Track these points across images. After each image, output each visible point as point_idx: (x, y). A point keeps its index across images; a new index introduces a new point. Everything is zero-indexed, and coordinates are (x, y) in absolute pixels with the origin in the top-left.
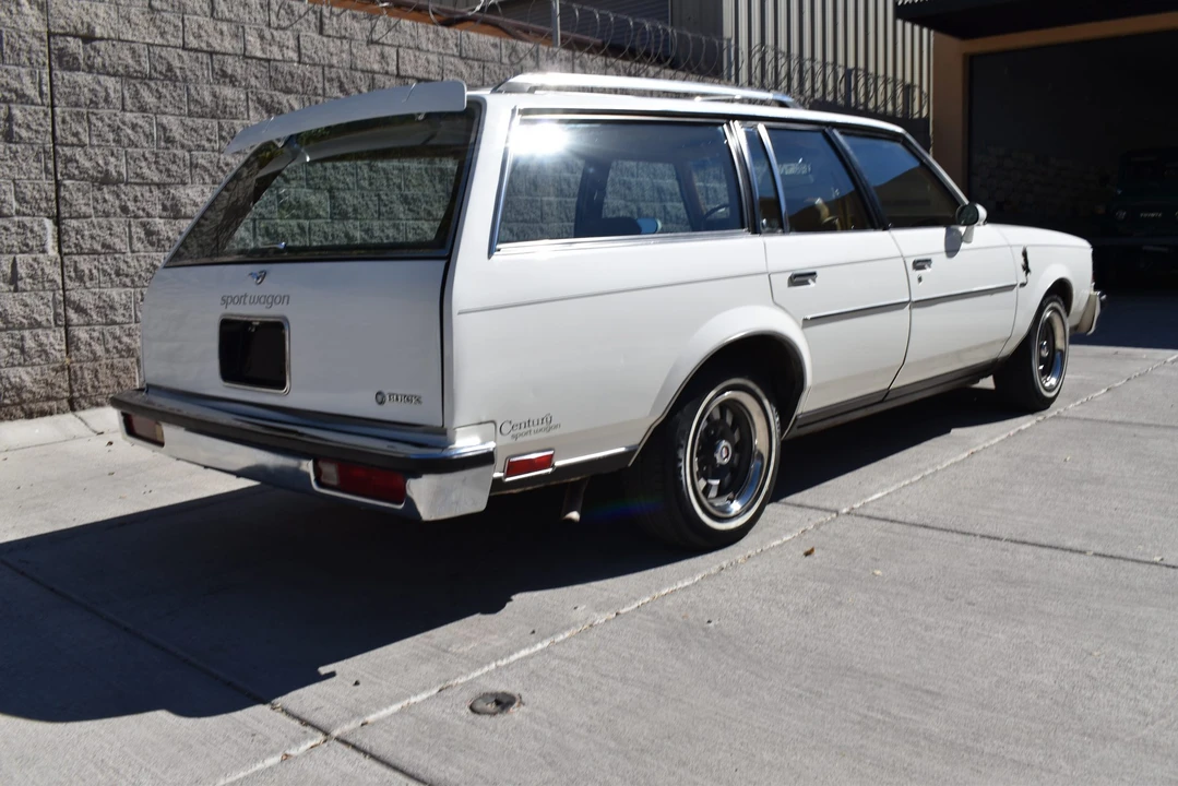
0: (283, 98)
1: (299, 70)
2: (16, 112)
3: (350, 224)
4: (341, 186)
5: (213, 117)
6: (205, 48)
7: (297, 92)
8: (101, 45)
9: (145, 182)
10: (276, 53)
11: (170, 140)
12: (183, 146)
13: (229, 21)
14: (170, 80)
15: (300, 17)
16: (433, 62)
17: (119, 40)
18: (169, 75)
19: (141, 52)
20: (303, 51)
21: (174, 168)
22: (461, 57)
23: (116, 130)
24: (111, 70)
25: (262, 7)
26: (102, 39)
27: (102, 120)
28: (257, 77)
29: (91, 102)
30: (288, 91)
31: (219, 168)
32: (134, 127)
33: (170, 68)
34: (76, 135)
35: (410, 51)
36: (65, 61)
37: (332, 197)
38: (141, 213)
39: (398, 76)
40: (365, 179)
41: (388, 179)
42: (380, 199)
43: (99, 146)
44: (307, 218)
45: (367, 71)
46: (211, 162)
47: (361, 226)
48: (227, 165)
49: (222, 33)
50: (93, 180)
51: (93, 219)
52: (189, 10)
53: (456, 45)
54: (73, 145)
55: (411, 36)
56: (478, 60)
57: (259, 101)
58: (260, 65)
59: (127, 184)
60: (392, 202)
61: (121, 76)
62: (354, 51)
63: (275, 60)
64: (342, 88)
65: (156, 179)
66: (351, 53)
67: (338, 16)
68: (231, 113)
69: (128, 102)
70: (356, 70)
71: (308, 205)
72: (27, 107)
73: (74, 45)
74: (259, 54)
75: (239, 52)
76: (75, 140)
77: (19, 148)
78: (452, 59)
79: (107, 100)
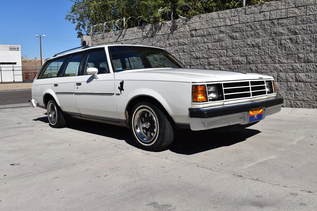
0: (234, 34)
1: (238, 26)
2: (185, 47)
3: (251, 65)
4: (249, 55)
5: (218, 42)
6: (217, 26)
7: (238, 32)
8: (198, 31)
9: (205, 58)
10: (233, 23)
11: (209, 48)
12: (211, 49)
13: (222, 18)
14: (210, 35)
15: (240, 12)
16: (283, 12)
17: (201, 29)
18: (209, 34)
19: (205, 31)
20: (240, 20)
21: (209, 54)
22: (296, 7)
23: (199, 48)
24: (199, 36)
25: (230, 12)
26: (198, 30)
27: (197, 46)
28: (229, 30)
29: (196, 43)
30: (236, 32)
31: (219, 53)
32: (203, 46)
33: (209, 33)
34: (193, 50)
35: (274, 11)
36: (192, 36)
37: (247, 58)
38: (203, 64)
39: (270, 20)
40: (257, 52)
41: (264, 51)
42: (262, 58)
43: (197, 51)
44: (239, 64)
45: (259, 21)
46: (217, 52)
47: (255, 66)
48: (220, 52)
49: (221, 22)
50: (196, 58)
51: (195, 66)
52: (214, 18)
53: (294, 4)
54: (193, 52)
55: (275, 6)
56: (303, 6)
57: (229, 36)
58: (230, 27)
59: (201, 58)
60: (265, 58)
61: (201, 36)
62: (255, 16)
63: (233, 25)
64: (251, 28)
65: (206, 57)
66: (254, 17)
67: (250, 8)
68: (222, 40)
69: (202, 41)
70: (256, 21)
71: (239, 60)
72: (186, 46)
73: (194, 32)
74: (229, 24)
75: (224, 25)
76: (193, 51)
77: (185, 53)
78: (292, 9)
79: (198, 42)
